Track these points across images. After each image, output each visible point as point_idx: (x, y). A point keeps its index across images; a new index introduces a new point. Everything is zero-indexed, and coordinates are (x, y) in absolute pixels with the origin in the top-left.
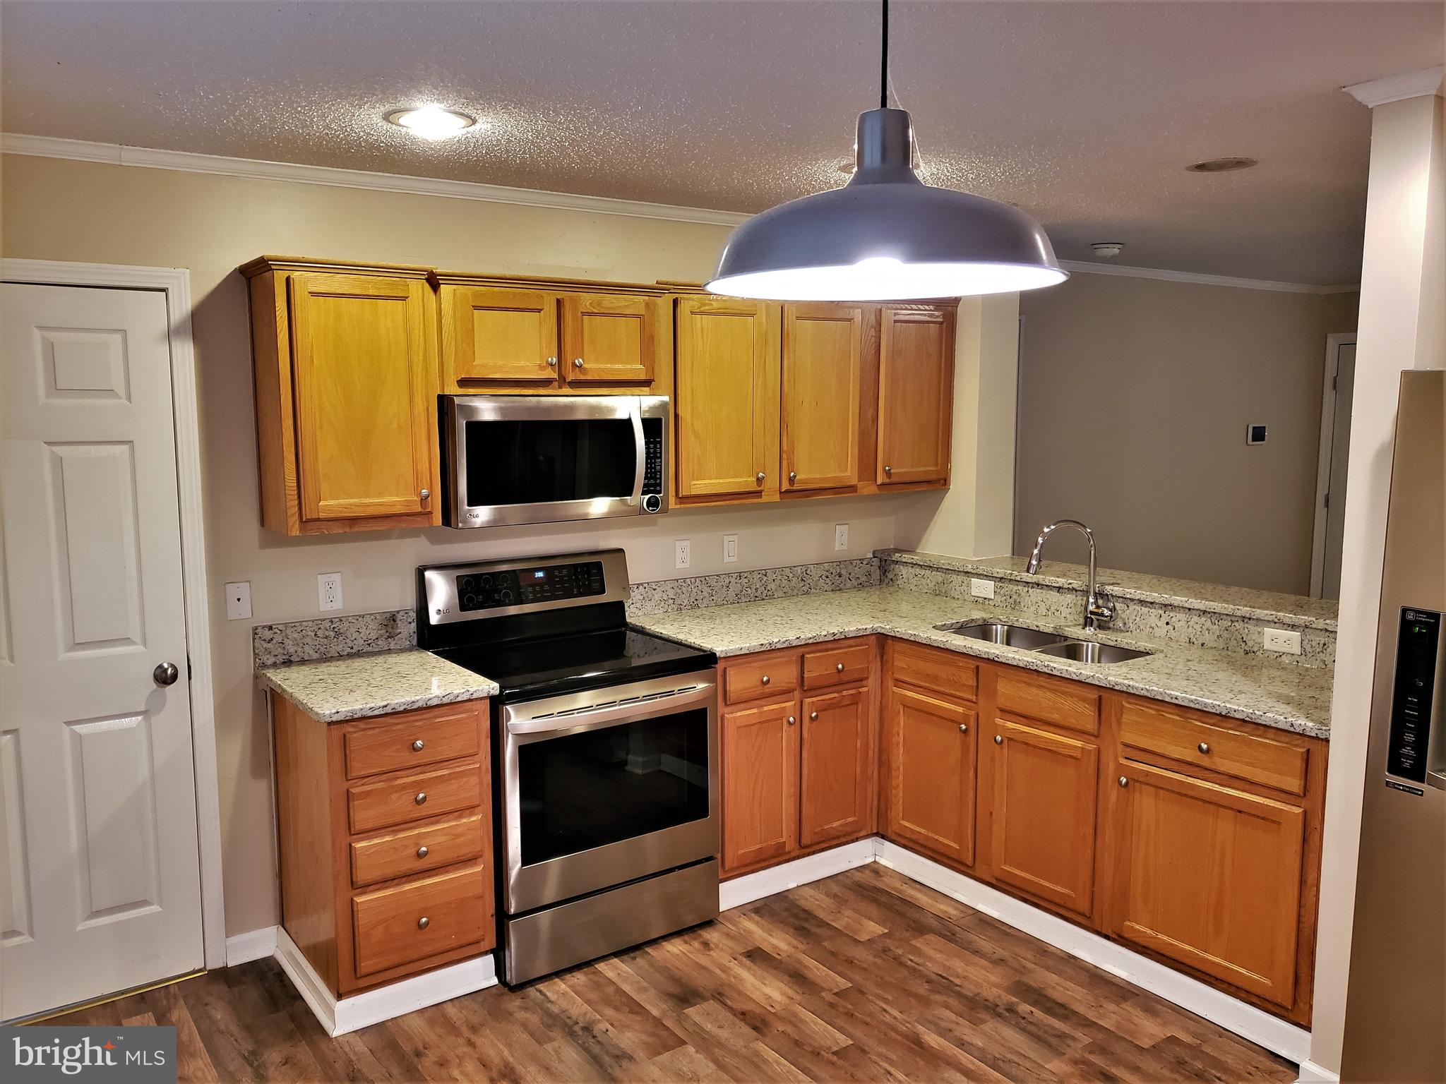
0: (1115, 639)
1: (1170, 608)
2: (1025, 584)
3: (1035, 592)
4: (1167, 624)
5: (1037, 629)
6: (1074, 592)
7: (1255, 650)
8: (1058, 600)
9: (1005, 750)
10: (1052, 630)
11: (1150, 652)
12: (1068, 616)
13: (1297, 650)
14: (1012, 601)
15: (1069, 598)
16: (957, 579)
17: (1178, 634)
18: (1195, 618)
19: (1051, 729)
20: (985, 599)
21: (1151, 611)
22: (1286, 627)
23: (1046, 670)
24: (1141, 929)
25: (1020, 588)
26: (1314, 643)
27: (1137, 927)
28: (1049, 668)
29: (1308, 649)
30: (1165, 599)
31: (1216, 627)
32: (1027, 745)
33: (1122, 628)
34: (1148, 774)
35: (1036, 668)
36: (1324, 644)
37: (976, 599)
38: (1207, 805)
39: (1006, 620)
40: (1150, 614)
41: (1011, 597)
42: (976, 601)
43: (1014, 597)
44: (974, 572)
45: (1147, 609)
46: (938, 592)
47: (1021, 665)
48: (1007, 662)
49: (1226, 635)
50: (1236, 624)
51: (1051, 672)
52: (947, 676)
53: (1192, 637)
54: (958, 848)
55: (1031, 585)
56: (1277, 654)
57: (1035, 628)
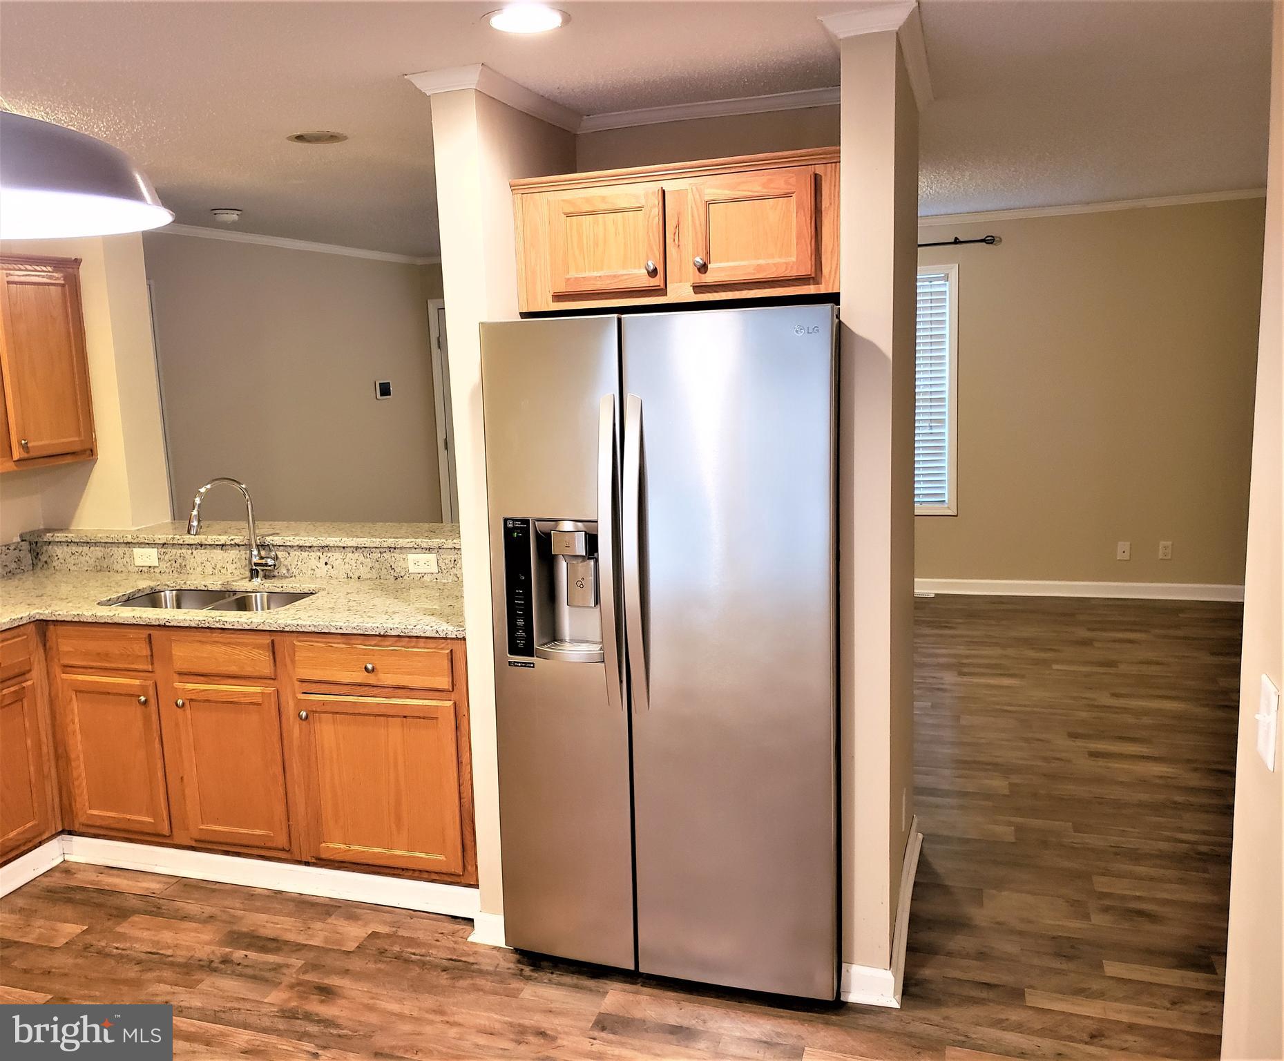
0: (281, 585)
1: (327, 549)
2: (188, 547)
3: (200, 554)
4: (326, 564)
5: (206, 589)
6: (237, 547)
7: (402, 574)
8: (223, 557)
9: (188, 712)
10: (220, 587)
11: (314, 592)
12: (234, 571)
13: (435, 570)
14: (177, 565)
15: (233, 553)
16: (118, 552)
17: (337, 571)
18: (350, 555)
19: (230, 681)
20: (150, 567)
21: (310, 554)
22: (424, 550)
23: (218, 625)
24: (334, 846)
25: (183, 551)
26: (447, 561)
27: (332, 845)
28: (221, 623)
29: (442, 565)
30: (321, 542)
31: (369, 560)
32: (208, 702)
33: (286, 574)
34: (324, 703)
35: (208, 625)
36: (455, 561)
37: (141, 569)
38: (378, 718)
39: (174, 584)
40: (310, 557)
41: (175, 562)
42: (141, 571)
43: (179, 561)
44: (135, 541)
45: (307, 553)
46: (99, 568)
47: (193, 625)
48: (179, 625)
49: (377, 565)
50: (384, 554)
51: (223, 627)
53: (349, 572)
54: (153, 821)
55: (194, 546)
56: (420, 575)
57: (204, 588)
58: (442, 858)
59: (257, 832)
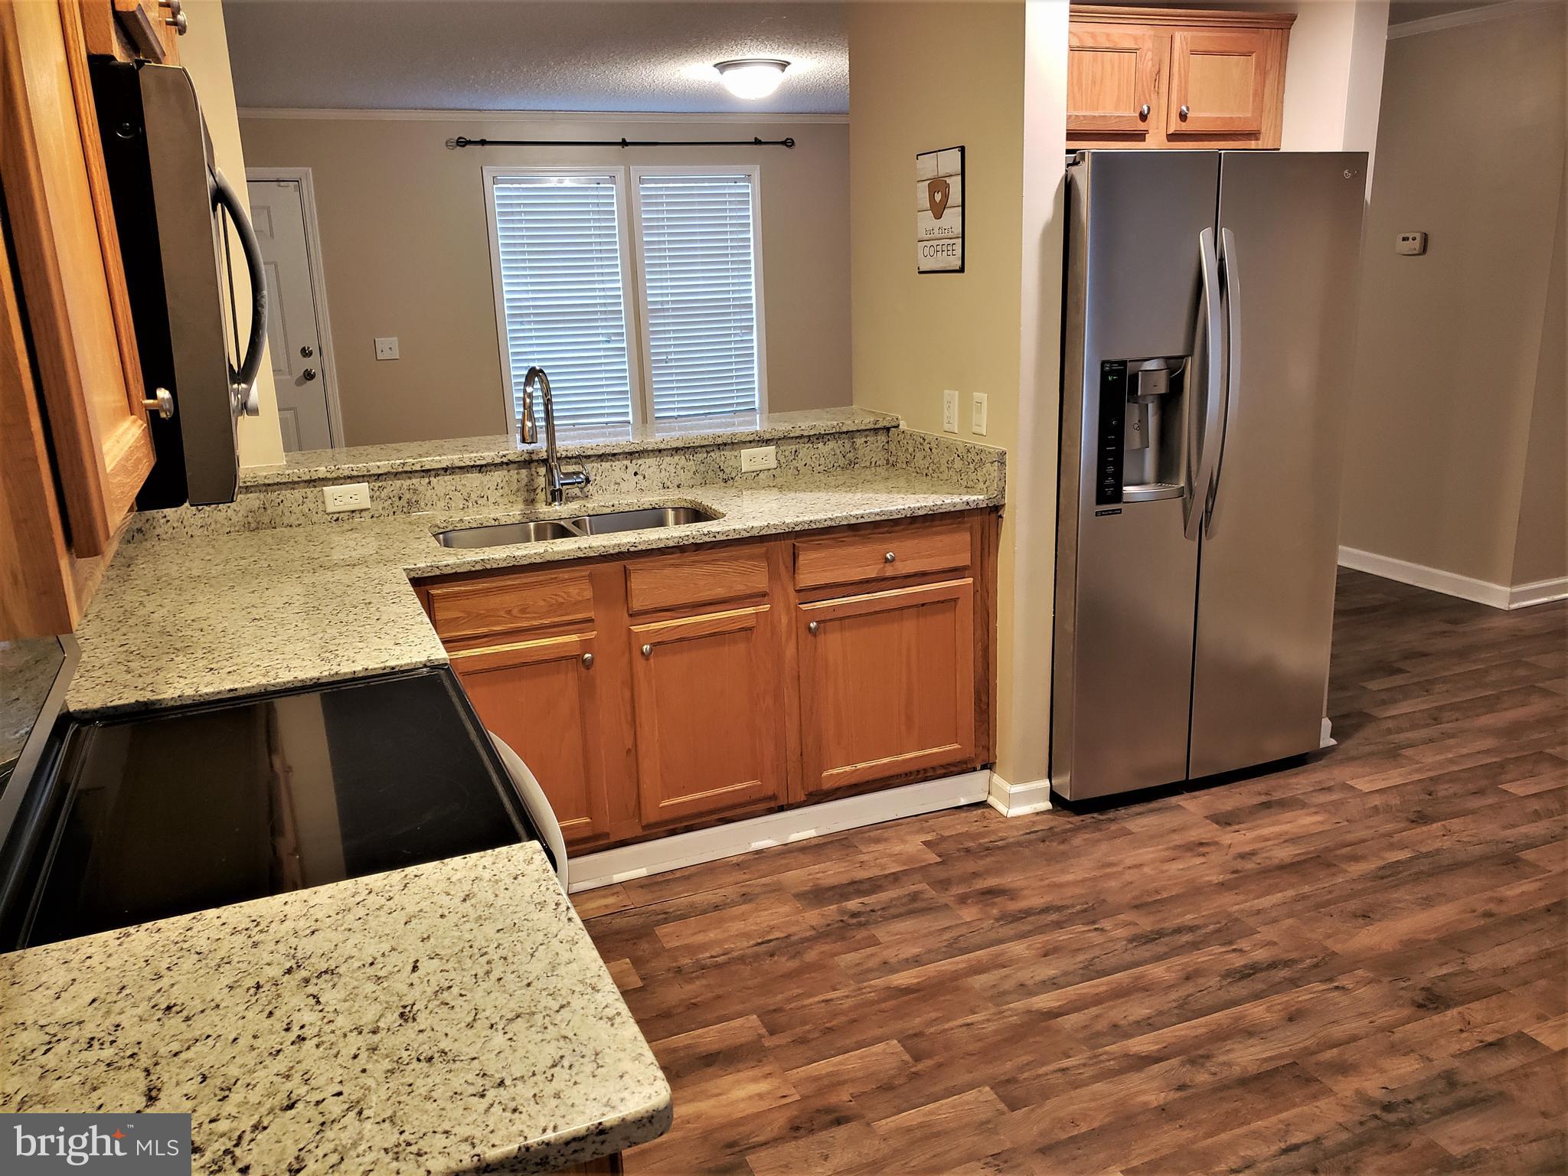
1: (637, 455)
2: (423, 474)
3: (442, 484)
4: (636, 474)
5: (497, 523)
6: (505, 466)
7: (733, 475)
8: (482, 482)
10: (519, 518)
13: (774, 464)
14: (404, 502)
15: (498, 476)
16: (292, 496)
17: (650, 481)
18: (668, 459)
20: (353, 511)
21: (614, 464)
22: (760, 444)
23: (707, 539)
24: (837, 772)
25: (414, 481)
26: (787, 453)
27: (835, 771)
29: (783, 460)
30: (636, 446)
31: (692, 462)
33: (579, 494)
36: (796, 452)
37: (337, 515)
38: (892, 613)
39: (445, 524)
40: (614, 468)
41: (400, 498)
42: (337, 520)
43: (407, 496)
45: (609, 463)
46: (253, 525)
47: (671, 544)
48: (650, 547)
49: (702, 468)
50: (712, 454)
51: (714, 539)
52: (545, 600)
53: (665, 480)
54: (588, 820)
55: (433, 473)
56: (755, 473)
57: (493, 523)
58: (956, 746)
59: (738, 786)
